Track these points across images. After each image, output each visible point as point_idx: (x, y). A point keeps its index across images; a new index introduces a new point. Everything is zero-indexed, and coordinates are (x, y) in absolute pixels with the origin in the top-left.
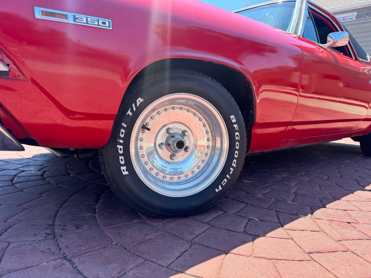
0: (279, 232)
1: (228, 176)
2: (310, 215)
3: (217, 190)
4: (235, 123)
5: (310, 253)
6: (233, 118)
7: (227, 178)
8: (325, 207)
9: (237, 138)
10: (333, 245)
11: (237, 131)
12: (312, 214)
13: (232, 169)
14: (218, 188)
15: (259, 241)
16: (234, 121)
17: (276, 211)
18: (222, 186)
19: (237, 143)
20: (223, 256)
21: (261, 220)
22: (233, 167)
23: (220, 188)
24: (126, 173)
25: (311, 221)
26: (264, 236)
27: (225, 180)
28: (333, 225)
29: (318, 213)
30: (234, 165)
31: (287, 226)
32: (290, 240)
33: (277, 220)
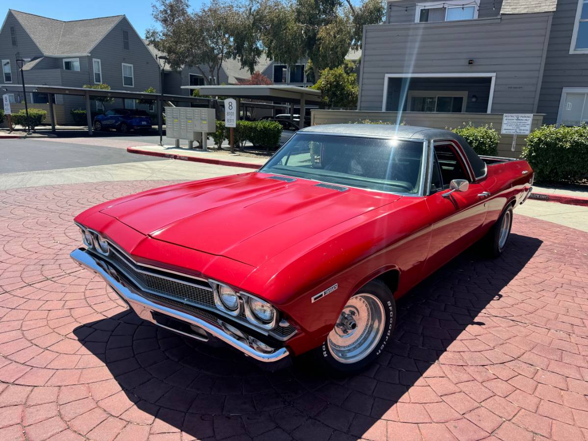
0: (420, 381)
1: (385, 343)
2: (437, 361)
3: (378, 354)
4: (390, 306)
5: (441, 396)
6: (389, 303)
7: (384, 344)
8: (446, 350)
9: (391, 316)
10: (453, 388)
11: (391, 311)
12: (438, 359)
13: (387, 337)
14: (378, 352)
15: (411, 390)
16: (389, 305)
17: (414, 359)
18: (381, 350)
19: (391, 319)
20: (395, 405)
21: (406, 371)
22: (388, 336)
23: (380, 352)
24: (326, 355)
25: (438, 368)
26: (413, 386)
27: (383, 346)
28: (453, 370)
29: (443, 357)
30: (389, 334)
31: (425, 375)
32: (429, 388)
33: (417, 370)
